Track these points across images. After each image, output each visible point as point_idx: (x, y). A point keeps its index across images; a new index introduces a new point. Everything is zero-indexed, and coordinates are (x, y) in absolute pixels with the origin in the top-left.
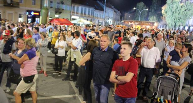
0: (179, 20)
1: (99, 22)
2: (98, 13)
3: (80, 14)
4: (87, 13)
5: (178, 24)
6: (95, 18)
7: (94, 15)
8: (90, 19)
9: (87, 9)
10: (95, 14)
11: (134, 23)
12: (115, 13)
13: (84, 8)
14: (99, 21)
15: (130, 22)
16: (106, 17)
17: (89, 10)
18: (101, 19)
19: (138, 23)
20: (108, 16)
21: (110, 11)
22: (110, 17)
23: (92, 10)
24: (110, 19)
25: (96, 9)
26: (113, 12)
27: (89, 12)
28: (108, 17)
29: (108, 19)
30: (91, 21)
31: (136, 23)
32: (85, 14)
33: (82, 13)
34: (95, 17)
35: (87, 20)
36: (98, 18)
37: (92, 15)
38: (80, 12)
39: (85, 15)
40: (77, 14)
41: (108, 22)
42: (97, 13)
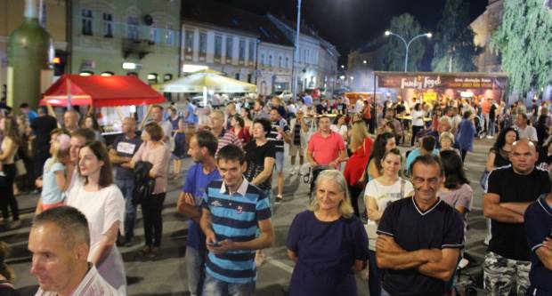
1: (276, 81)
2: (271, 53)
3: (210, 59)
4: (235, 54)
6: (263, 70)
7: (259, 58)
8: (244, 72)
9: (236, 40)
10: (263, 56)
11: (423, 80)
12: (324, 53)
13: (224, 37)
14: (274, 78)
16: (296, 64)
17: (242, 44)
18: (281, 71)
19: (439, 81)
20: (303, 61)
21: (310, 45)
22: (308, 65)
23: (251, 45)
24: (310, 69)
25: (263, 39)
26: (319, 47)
27: (242, 51)
28: (303, 66)
29: (304, 71)
30: (249, 81)
31: (432, 82)
32: (229, 56)
33: (217, 55)
34: (263, 64)
35: (237, 78)
36: (271, 70)
37: (251, 58)
38: (210, 50)
39: (228, 61)
40: (202, 59)
41: (302, 79)
42: (269, 53)
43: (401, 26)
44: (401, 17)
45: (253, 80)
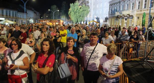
0: (79, 17)
1: (22, 22)
2: (21, 15)
3: (5, 16)
4: (11, 15)
5: (79, 20)
6: (19, 19)
8: (14, 20)
9: (11, 12)
10: (19, 16)
11: (46, 21)
12: (35, 14)
13: (8, 11)
14: (22, 21)
15: (43, 21)
16: (27, 17)
17: (13, 13)
18: (23, 19)
19: (49, 21)
20: (29, 16)
21: (31, 12)
22: (31, 17)
23: (15, 13)
24: (31, 19)
25: (19, 11)
26: (34, 13)
27: (13, 14)
28: (29, 18)
29: (30, 19)
30: (15, 22)
31: (48, 21)
32: (10, 16)
33: (7, 15)
34: (19, 18)
35: (12, 21)
36: (21, 19)
37: (15, 16)
38: (5, 14)
39: (10, 17)
40: (3, 16)
41: (29, 21)
43: (53, 8)
44: (53, 6)
45: (16, 21)
